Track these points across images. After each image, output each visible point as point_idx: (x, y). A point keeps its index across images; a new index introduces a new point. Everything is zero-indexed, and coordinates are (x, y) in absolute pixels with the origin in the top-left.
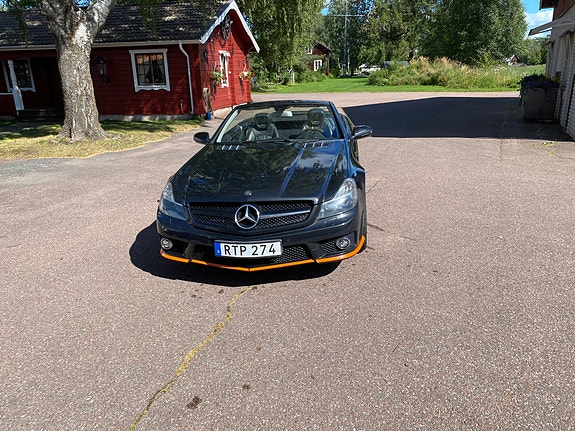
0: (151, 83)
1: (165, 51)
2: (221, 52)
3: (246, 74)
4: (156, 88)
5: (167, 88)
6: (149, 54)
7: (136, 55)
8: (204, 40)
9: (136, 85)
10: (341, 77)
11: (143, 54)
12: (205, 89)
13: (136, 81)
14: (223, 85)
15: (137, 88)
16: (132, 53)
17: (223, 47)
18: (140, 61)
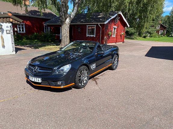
0: (91, 34)
1: (95, 26)
2: (114, 26)
3: (122, 33)
4: (92, 36)
5: (95, 36)
6: (91, 27)
7: (88, 26)
8: (106, 23)
9: (87, 35)
10: (170, 37)
11: (90, 26)
12: (105, 37)
13: (87, 34)
14: (113, 36)
15: (87, 36)
16: (87, 26)
17: (115, 25)
18: (89, 28)
